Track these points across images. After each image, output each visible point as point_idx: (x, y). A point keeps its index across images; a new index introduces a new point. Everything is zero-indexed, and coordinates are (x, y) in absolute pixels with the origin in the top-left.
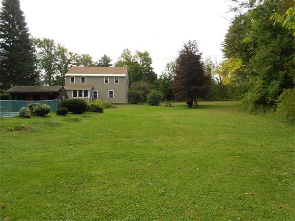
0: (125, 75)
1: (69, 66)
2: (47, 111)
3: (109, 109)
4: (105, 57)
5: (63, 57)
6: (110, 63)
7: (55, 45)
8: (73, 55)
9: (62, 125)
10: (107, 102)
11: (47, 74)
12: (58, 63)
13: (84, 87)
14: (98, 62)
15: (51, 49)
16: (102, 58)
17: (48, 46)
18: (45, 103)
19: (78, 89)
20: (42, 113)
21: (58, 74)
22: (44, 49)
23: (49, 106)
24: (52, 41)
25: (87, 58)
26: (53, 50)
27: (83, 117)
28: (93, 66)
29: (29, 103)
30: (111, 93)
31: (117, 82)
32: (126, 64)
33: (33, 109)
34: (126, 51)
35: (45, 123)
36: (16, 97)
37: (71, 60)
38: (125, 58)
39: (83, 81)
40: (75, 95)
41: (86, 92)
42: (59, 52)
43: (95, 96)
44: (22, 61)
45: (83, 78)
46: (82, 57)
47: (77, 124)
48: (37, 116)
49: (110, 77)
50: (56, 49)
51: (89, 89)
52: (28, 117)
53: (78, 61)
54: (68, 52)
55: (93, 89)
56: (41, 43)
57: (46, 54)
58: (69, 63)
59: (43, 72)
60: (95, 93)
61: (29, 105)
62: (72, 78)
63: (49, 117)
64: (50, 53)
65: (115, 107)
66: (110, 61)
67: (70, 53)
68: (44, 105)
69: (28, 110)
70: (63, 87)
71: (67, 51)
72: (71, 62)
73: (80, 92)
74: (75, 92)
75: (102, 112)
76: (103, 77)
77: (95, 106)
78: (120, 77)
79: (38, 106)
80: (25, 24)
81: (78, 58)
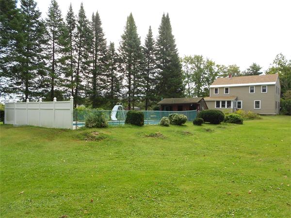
0: (274, 83)
1: (216, 78)
2: (184, 121)
3: (253, 121)
4: (255, 65)
5: (211, 70)
6: (260, 71)
7: (204, 60)
8: (220, 67)
9: (192, 135)
10: (251, 113)
11: (196, 86)
12: (206, 76)
13: (227, 97)
14: (246, 72)
15: (201, 64)
16: (251, 67)
17: (198, 61)
18: (182, 113)
19: (221, 99)
20: (180, 123)
21: (206, 87)
22: (194, 65)
23: (185, 116)
24: (202, 57)
25: (234, 68)
26: (202, 65)
27: (218, 127)
28: (241, 75)
29: (170, 113)
30: (257, 103)
31: (264, 91)
32: (280, 70)
33: (172, 118)
34: (280, 56)
35: (178, 132)
36: (165, 108)
37: (218, 72)
38: (279, 64)
39: (227, 92)
40: (218, 106)
41: (229, 103)
42: (208, 66)
43: (239, 107)
44: (172, 77)
45: (227, 89)
46: (229, 68)
47: (208, 134)
48: (175, 124)
49: (256, 86)
50: (205, 63)
51: (232, 99)
52: (167, 126)
53: (224, 72)
54: (216, 65)
55: (236, 99)
56: (192, 60)
57: (196, 69)
58: (216, 75)
59: (193, 85)
60: (239, 103)
61: (170, 115)
62: (216, 90)
63: (186, 126)
64: (199, 68)
65: (260, 119)
66: (260, 69)
67: (218, 66)
68: (181, 115)
69: (167, 119)
70: (203, 99)
71: (214, 64)
72: (218, 74)
73: (223, 102)
74: (218, 103)
75: (242, 124)
76: (248, 86)
77: (234, 117)
78: (268, 85)
79: (177, 116)
80: (175, 46)
81: (225, 70)
